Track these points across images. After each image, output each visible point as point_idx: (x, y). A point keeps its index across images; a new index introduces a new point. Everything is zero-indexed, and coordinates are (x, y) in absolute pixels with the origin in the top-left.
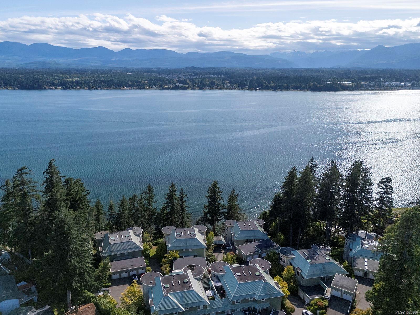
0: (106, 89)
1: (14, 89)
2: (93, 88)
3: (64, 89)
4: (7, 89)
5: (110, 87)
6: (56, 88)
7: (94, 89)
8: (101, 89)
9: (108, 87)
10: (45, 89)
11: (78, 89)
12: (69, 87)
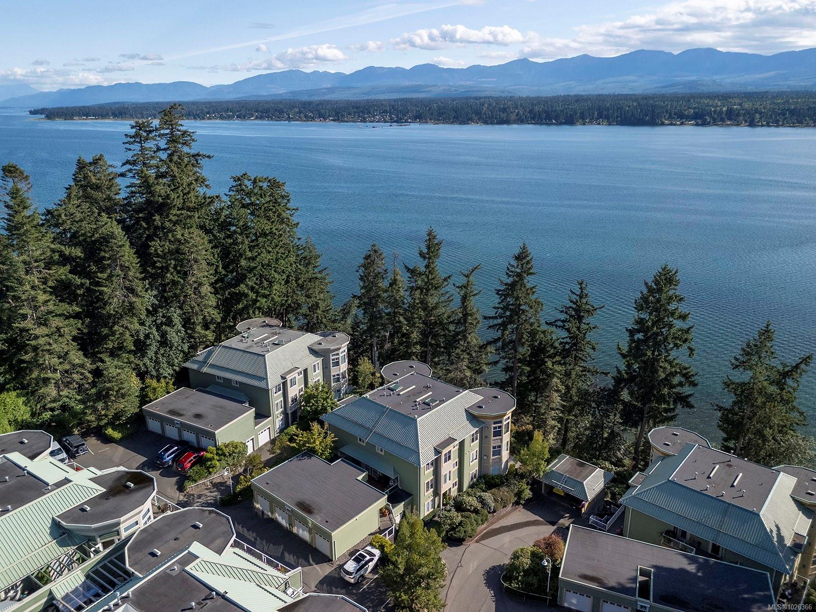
0: (790, 126)
1: (610, 124)
2: (760, 124)
3: (697, 125)
4: (599, 124)
5: (800, 122)
6: (682, 124)
7: (762, 126)
8: (778, 126)
9: (796, 121)
10: (663, 124)
11: (728, 125)
12: (709, 120)
